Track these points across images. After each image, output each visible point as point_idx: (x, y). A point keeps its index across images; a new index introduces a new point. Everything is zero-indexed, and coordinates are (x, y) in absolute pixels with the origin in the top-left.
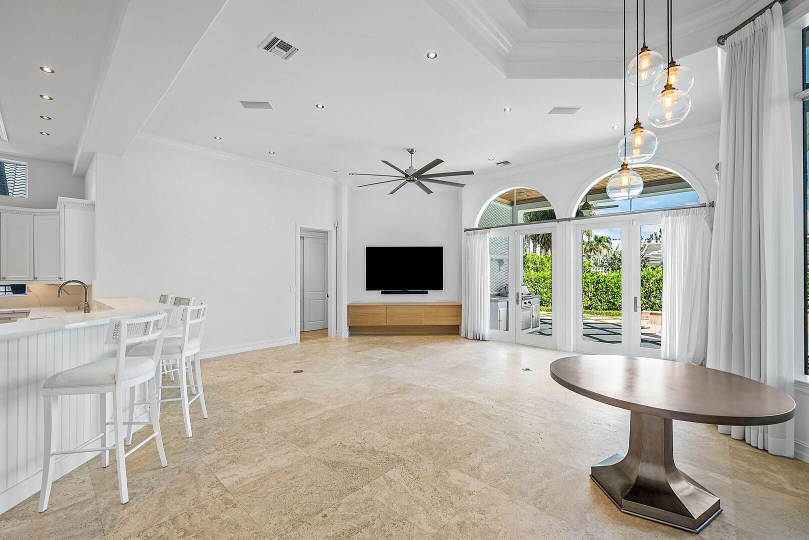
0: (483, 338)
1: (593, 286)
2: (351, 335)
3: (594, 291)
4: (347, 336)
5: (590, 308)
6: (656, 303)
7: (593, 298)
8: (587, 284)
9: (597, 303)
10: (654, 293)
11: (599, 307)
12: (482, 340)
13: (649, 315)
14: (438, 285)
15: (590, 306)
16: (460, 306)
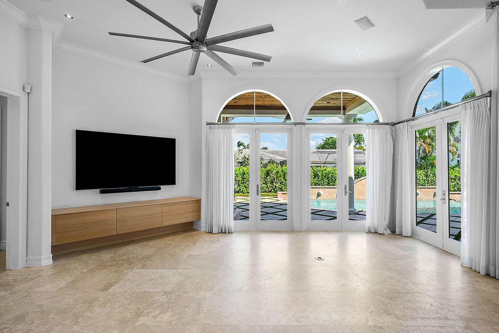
0: (229, 231)
1: (240, 177)
2: (55, 258)
3: (241, 180)
4: (51, 261)
5: (239, 192)
6: (277, 186)
7: (241, 185)
8: (237, 175)
9: (244, 188)
10: (275, 180)
11: (245, 191)
12: (229, 233)
13: (281, 195)
14: (171, 180)
15: (239, 191)
16: (199, 201)
